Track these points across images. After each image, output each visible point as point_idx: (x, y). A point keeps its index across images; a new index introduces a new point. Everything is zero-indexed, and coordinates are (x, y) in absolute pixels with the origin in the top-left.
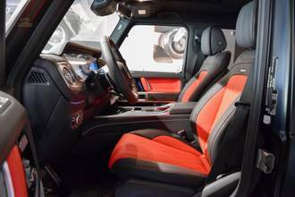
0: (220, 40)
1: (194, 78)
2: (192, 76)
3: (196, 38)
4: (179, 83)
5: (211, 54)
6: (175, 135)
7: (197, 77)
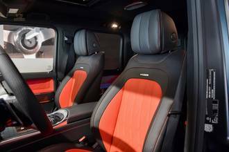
0: (94, 42)
1: (67, 77)
2: (65, 75)
3: (66, 39)
4: (52, 82)
5: (87, 55)
6: (78, 145)
7: (72, 76)
